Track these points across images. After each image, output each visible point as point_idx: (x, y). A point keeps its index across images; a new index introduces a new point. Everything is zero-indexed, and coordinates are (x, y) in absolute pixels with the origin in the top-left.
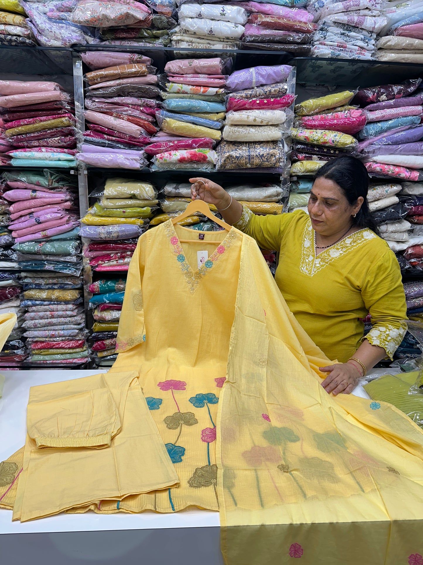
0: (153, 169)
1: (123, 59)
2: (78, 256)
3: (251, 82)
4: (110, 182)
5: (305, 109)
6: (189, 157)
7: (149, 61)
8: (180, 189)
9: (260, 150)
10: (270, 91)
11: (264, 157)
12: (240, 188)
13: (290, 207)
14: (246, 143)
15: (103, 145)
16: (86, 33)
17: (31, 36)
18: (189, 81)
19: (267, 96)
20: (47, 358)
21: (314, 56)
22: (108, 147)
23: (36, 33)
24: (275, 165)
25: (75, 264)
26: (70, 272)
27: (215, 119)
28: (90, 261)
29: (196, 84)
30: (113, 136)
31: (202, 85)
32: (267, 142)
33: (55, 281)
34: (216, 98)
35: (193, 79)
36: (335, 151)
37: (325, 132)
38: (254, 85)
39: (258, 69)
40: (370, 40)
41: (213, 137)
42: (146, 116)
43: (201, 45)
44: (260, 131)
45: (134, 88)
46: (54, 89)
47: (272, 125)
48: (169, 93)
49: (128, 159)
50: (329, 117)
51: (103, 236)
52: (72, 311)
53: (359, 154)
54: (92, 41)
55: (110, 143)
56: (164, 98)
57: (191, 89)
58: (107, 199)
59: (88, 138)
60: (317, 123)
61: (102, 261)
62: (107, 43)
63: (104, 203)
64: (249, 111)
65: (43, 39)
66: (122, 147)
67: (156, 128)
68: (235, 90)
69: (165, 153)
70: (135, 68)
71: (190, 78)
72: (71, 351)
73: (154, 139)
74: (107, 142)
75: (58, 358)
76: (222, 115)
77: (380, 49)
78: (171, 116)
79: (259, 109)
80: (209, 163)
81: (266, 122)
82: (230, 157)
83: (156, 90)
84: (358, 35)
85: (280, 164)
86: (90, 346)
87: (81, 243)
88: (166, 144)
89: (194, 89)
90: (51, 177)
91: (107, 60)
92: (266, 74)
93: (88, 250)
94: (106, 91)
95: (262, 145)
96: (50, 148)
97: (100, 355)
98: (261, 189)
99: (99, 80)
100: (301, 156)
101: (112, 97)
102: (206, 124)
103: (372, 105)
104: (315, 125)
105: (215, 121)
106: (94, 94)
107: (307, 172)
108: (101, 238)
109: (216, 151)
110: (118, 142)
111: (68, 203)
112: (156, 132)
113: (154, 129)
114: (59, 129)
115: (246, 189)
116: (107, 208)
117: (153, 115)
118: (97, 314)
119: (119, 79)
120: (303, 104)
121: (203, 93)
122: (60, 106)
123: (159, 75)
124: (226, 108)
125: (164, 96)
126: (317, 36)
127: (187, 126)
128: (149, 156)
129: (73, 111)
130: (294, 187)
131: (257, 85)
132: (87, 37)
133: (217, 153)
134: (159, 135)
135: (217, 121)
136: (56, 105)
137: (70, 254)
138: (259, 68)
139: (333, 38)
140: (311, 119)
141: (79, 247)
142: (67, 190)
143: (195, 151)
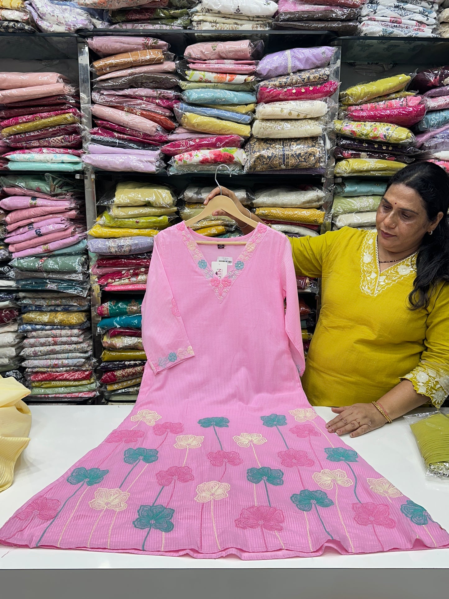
0: (172, 172)
1: (136, 44)
2: (84, 274)
3: (286, 67)
4: (121, 187)
5: (351, 97)
6: (213, 158)
7: (165, 45)
8: (202, 194)
9: (296, 148)
10: (309, 78)
11: (301, 157)
12: (273, 191)
13: (334, 214)
14: (280, 140)
15: (113, 144)
16: (93, 16)
17: (31, 22)
18: (213, 68)
19: (306, 83)
20: (49, 391)
21: (362, 35)
22: (118, 147)
23: (36, 17)
24: (314, 166)
25: (81, 283)
26: (75, 293)
27: (244, 112)
28: (98, 278)
29: (222, 71)
30: (124, 134)
31: (228, 72)
32: (306, 139)
33: (58, 302)
34: (245, 87)
35: (216, 66)
36: (388, 147)
37: (375, 125)
38: (289, 71)
39: (294, 52)
40: (430, 13)
41: (241, 134)
42: (162, 110)
43: (227, 26)
44: (296, 126)
45: (148, 78)
46: (56, 81)
47: (311, 119)
48: (189, 82)
49: (142, 161)
50: (381, 106)
51: (113, 250)
52: (78, 337)
53: (417, 150)
54: (100, 25)
55: (121, 142)
56: (183, 88)
57: (215, 78)
58: (118, 207)
59: (96, 137)
60: (365, 114)
61: (112, 279)
62: (117, 26)
63: (115, 212)
64: (284, 102)
65: (44, 25)
66: (135, 146)
67: (174, 124)
68: (267, 77)
69: (185, 154)
70: (150, 55)
71: (214, 64)
72: (77, 383)
73: (171, 137)
74: (118, 141)
75: (62, 391)
76: (252, 106)
77: (442, 23)
78: (191, 110)
79: (296, 99)
80: (237, 164)
81: (304, 115)
82: (260, 157)
83: (174, 79)
84: (415, 7)
85: (321, 164)
86: (99, 378)
87: (88, 259)
88: (187, 143)
89: (218, 77)
90: (53, 182)
91: (118, 46)
92: (304, 58)
93: (95, 266)
94: (116, 82)
95: (298, 142)
96: (51, 149)
97: (109, 388)
98: (298, 193)
99: (108, 69)
100: (346, 153)
101: (123, 89)
102: (233, 118)
103: (434, 90)
104: (363, 117)
105: (244, 114)
106: (102, 87)
107: (354, 173)
108: (111, 253)
109: (245, 149)
110: (130, 141)
111: (73, 212)
112: (174, 129)
113: (172, 125)
114: (63, 127)
115: (281, 193)
116: (118, 218)
117: (171, 109)
118: (106, 340)
119: (131, 67)
120: (349, 91)
121: (229, 81)
122: (64, 101)
123: (178, 62)
124: (257, 99)
125: (183, 86)
126: (366, 10)
127: (211, 122)
128: (167, 157)
129: (78, 104)
130: (339, 190)
131: (293, 71)
132: (94, 21)
133: (246, 152)
134: (177, 131)
135: (246, 114)
136: (59, 99)
137: (75, 272)
138: (296, 50)
139: (384, 13)
140: (359, 108)
141: (86, 263)
142: (71, 196)
143: (220, 151)
